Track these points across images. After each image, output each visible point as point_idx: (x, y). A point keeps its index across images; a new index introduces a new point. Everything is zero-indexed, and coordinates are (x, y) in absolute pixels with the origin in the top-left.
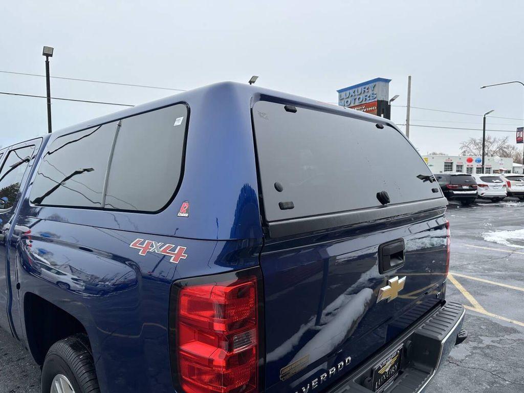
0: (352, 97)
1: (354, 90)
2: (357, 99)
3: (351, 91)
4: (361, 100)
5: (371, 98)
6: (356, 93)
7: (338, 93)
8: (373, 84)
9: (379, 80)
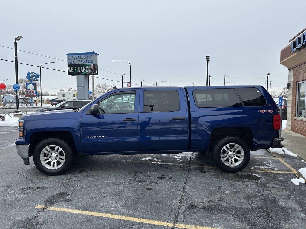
0: (77, 59)
1: (78, 55)
2: (81, 61)
3: (77, 56)
4: (83, 62)
5: (89, 62)
6: (80, 58)
7: (67, 56)
8: (90, 55)
9: (93, 53)
